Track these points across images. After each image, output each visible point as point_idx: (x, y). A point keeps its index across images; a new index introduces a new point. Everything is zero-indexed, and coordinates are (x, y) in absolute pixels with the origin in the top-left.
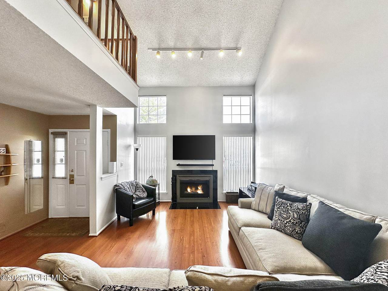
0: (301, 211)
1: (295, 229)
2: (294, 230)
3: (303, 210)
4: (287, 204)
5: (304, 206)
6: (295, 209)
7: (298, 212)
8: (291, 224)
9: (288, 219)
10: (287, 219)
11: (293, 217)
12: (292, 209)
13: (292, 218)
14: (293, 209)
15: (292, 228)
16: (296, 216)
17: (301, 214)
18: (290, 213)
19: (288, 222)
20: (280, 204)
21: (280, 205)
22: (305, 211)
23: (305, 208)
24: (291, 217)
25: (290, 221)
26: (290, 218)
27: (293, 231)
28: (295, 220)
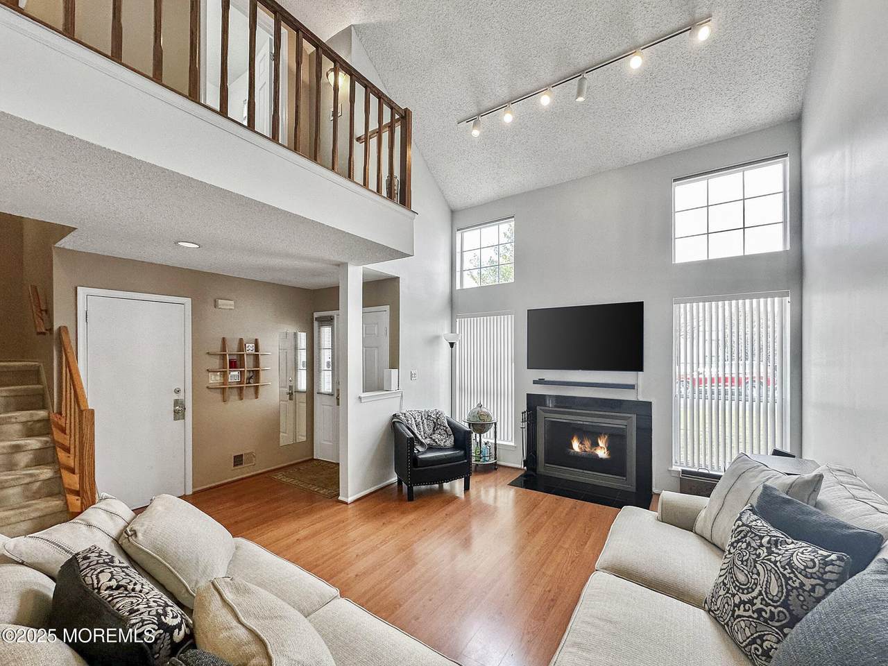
0: (796, 576)
1: (761, 637)
2: (759, 641)
3: (806, 576)
4: (761, 538)
5: (812, 560)
6: (778, 564)
7: (787, 579)
8: (753, 612)
9: (748, 593)
10: (743, 589)
11: (765, 592)
12: (769, 560)
13: (760, 594)
14: (773, 560)
15: (753, 630)
16: (774, 590)
17: (796, 588)
18: (758, 574)
19: (744, 603)
20: (741, 531)
21: (742, 535)
22: (814, 582)
23: (817, 568)
24: (759, 587)
25: (751, 602)
26: (753, 590)
27: (754, 642)
28: (767, 605)
